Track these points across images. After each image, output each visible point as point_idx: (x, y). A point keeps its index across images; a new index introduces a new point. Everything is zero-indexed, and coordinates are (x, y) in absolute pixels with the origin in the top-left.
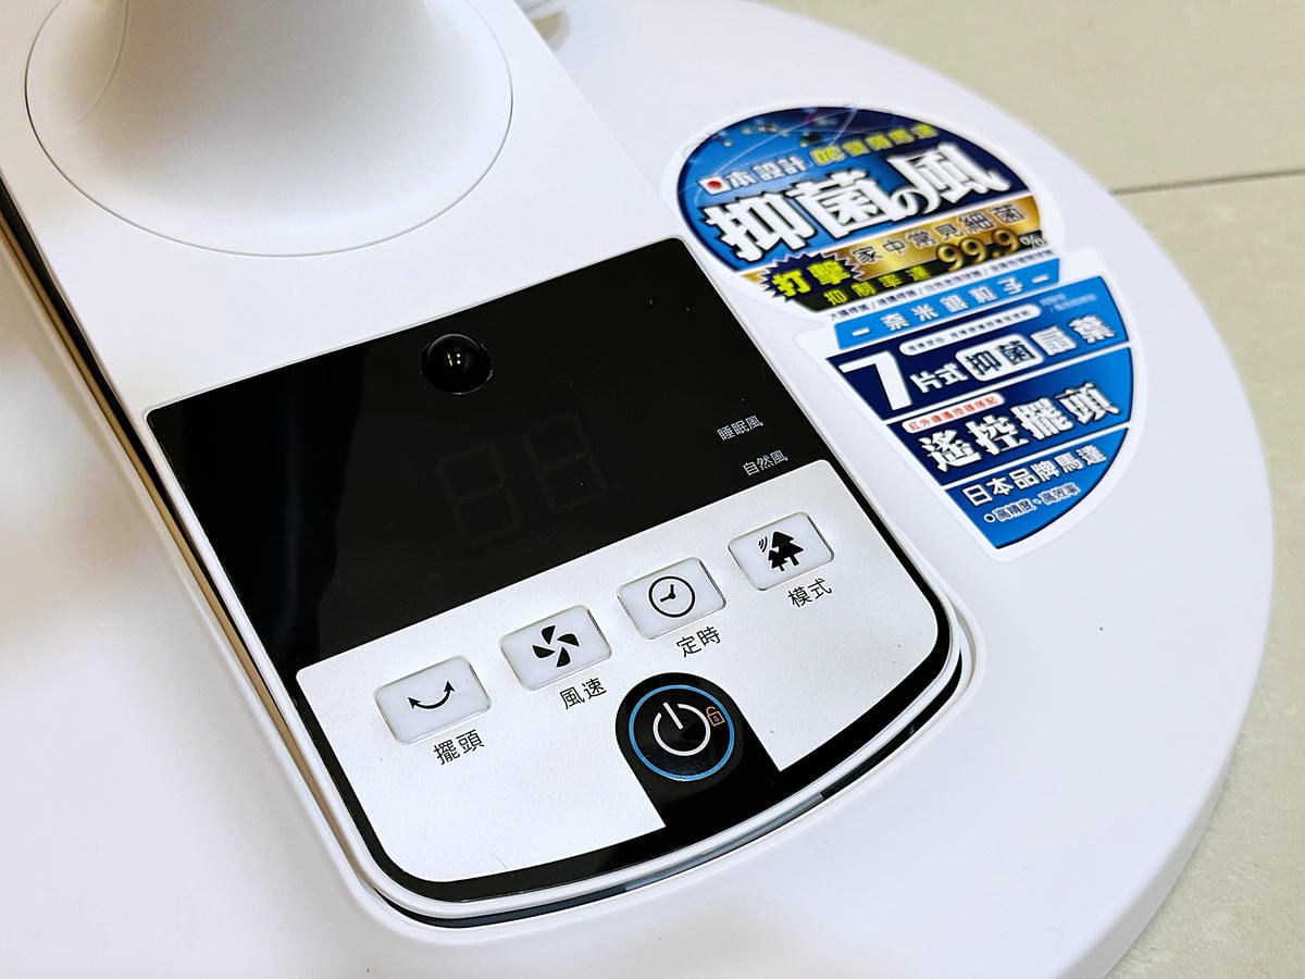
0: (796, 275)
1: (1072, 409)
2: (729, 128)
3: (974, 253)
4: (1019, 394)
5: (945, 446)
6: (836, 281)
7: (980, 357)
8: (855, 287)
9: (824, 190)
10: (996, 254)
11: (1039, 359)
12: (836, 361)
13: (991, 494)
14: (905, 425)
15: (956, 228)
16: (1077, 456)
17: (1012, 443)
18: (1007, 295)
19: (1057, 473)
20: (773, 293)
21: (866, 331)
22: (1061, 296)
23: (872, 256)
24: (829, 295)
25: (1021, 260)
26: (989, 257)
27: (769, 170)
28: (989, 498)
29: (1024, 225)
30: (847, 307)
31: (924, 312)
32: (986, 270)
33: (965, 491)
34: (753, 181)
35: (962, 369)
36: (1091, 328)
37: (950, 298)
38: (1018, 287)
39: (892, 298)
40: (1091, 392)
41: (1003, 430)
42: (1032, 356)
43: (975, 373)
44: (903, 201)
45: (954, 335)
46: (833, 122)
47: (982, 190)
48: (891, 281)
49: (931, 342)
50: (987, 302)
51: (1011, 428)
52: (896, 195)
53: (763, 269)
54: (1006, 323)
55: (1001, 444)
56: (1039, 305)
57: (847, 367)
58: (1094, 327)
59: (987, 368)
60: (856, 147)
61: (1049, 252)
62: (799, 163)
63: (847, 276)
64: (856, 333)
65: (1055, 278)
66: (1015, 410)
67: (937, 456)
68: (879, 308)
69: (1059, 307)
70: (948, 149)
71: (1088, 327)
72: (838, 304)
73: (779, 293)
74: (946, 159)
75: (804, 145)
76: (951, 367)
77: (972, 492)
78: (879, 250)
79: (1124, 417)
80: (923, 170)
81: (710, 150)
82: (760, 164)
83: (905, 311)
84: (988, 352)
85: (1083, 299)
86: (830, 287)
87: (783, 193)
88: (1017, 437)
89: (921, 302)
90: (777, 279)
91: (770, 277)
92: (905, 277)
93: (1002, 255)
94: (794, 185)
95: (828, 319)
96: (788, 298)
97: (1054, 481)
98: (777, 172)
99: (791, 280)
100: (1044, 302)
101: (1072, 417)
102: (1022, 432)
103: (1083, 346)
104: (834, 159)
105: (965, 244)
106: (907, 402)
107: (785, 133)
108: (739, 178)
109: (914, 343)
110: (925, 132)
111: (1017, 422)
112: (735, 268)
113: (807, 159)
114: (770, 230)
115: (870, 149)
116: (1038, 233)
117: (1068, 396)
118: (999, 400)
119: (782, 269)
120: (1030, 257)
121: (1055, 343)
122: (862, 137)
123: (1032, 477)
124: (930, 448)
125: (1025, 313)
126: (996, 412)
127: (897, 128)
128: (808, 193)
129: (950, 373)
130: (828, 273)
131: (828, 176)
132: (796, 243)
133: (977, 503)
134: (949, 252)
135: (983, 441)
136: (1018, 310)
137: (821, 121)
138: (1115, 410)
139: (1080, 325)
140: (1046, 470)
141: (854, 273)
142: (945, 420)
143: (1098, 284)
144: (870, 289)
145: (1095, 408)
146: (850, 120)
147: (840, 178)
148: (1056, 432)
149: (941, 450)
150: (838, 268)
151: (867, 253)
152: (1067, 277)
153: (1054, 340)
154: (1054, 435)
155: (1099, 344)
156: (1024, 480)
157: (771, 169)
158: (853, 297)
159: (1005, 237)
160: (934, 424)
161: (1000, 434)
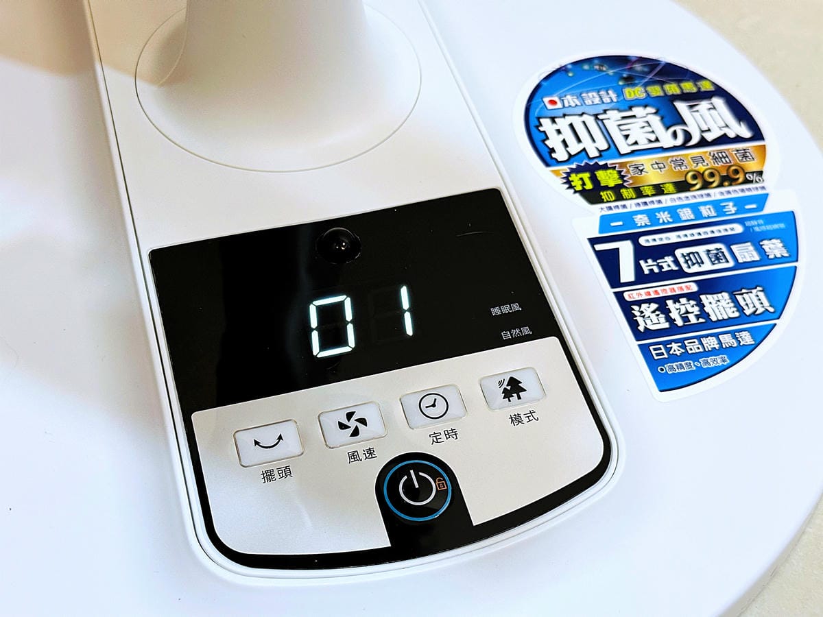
0: (586, 176)
1: (742, 303)
2: (575, 63)
3: (711, 180)
4: (709, 286)
5: (647, 314)
6: (612, 184)
7: (691, 255)
8: (623, 191)
9: (624, 118)
10: (726, 184)
11: (731, 264)
12: (593, 241)
13: (668, 352)
14: (626, 295)
15: (704, 160)
16: (735, 337)
17: (693, 320)
18: (724, 214)
19: (717, 346)
20: (567, 186)
21: (621, 223)
22: (761, 222)
23: (642, 171)
24: (604, 194)
25: (743, 190)
26: (721, 185)
27: (592, 97)
28: (666, 356)
29: (752, 166)
30: (612, 205)
31: (664, 216)
32: (716, 194)
33: (651, 348)
34: (579, 104)
35: (676, 262)
36: (774, 248)
37: (684, 210)
38: (733, 210)
39: (645, 203)
40: (760, 294)
41: (690, 310)
42: (727, 261)
43: (684, 266)
44: (675, 135)
45: (679, 236)
46: (646, 69)
47: (732, 135)
48: (649, 191)
49: (661, 239)
50: (709, 217)
51: (696, 310)
52: (672, 129)
54: (717, 234)
55: (686, 319)
56: (744, 225)
57: (599, 247)
58: (776, 248)
59: (694, 264)
60: (656, 91)
61: (763, 188)
62: (612, 94)
63: (620, 182)
64: (613, 224)
65: (761, 208)
66: (703, 297)
67: (640, 320)
68: (635, 209)
69: (757, 229)
70: (718, 102)
71: (772, 246)
72: (608, 202)
73: (571, 187)
74: (714, 108)
75: (621, 83)
76: (669, 259)
77: (655, 350)
78: (647, 167)
79: (776, 315)
80: (696, 114)
81: (558, 77)
82: (587, 92)
83: (651, 214)
84: (697, 253)
85: (776, 226)
86: (606, 188)
87: (596, 116)
88: (698, 317)
89: (664, 209)
90: (573, 177)
91: (569, 174)
92: (659, 190)
93: (730, 185)
94: (605, 111)
95: (598, 210)
96: (576, 192)
97: (714, 352)
98: (597, 100)
99: (581, 179)
100: (748, 224)
101: (740, 309)
102: (703, 314)
103: (765, 259)
104: (638, 96)
105: (707, 173)
106: (632, 279)
107: (611, 72)
108: (570, 100)
109: (650, 237)
110: (706, 86)
111: (701, 306)
112: (547, 165)
113: (620, 93)
114: (579, 141)
115: (665, 93)
116: (760, 173)
117: (742, 294)
118: (694, 288)
119: (578, 170)
120: (749, 189)
121: (746, 254)
122: (662, 83)
123: (700, 346)
124: (637, 313)
125: (732, 229)
126: (689, 296)
127: (688, 80)
128: (613, 119)
129: (667, 263)
130: (608, 178)
131: (630, 108)
132: (593, 153)
133: (656, 358)
134: (694, 177)
135: (674, 315)
136: (728, 226)
137: (638, 67)
138: (771, 310)
139: (767, 245)
140: (711, 343)
141: (625, 181)
142: (653, 296)
143: (790, 217)
144: (632, 193)
145: (758, 306)
146: (658, 69)
147: (638, 111)
148: (726, 317)
149: (643, 317)
150: (616, 176)
151: (639, 169)
152: (770, 208)
153: (745, 252)
154: (724, 319)
155: (776, 260)
156: (694, 347)
157: (593, 97)
158: (620, 197)
159: (736, 172)
160: (645, 297)
161: (687, 312)
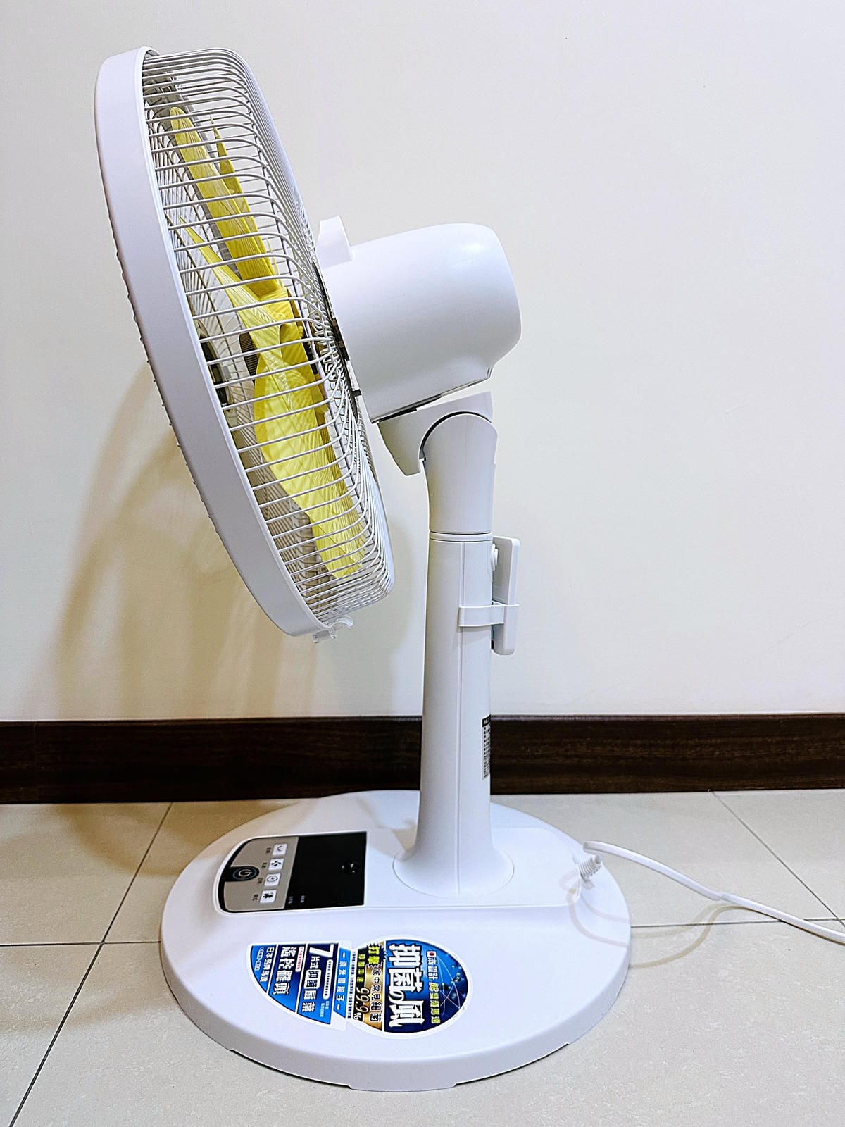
1: (283, 984)
4: (296, 976)
5: (290, 951)
11: (305, 987)
16: (266, 976)
17: (280, 965)
18: (337, 995)
19: (264, 969)
20: (374, 945)
21: (344, 957)
25: (350, 1007)
28: (267, 951)
30: (356, 957)
32: (351, 996)
35: (315, 969)
37: (345, 981)
42: (307, 986)
44: (398, 993)
50: (336, 989)
51: (286, 967)
53: (384, 947)
54: (325, 987)
55: (282, 963)
57: (332, 946)
58: (308, 1008)
66: (291, 972)
67: (288, 948)
71: (310, 1006)
73: (371, 946)
77: (272, 949)
78: (377, 976)
79: (271, 994)
84: (317, 977)
85: (322, 1013)
86: (367, 958)
88: (282, 967)
90: (378, 948)
91: (381, 947)
93: (355, 1003)
96: (368, 947)
97: (263, 967)
99: (376, 951)
100: (327, 1004)
101: (280, 982)
102: (282, 969)
111: (288, 969)
112: (388, 941)
114: (400, 956)
118: (297, 970)
119: (382, 951)
120: (349, 1010)
124: (291, 949)
125: (326, 994)
129: (315, 966)
132: (391, 959)
135: (286, 960)
138: (274, 993)
140: (267, 967)
141: (370, 965)
142: (299, 956)
145: (278, 989)
148: (278, 976)
150: (374, 963)
151: (377, 973)
152: (334, 1014)
153: (310, 995)
156: (267, 961)
159: (364, 1010)
160: (299, 953)
161: (286, 964)
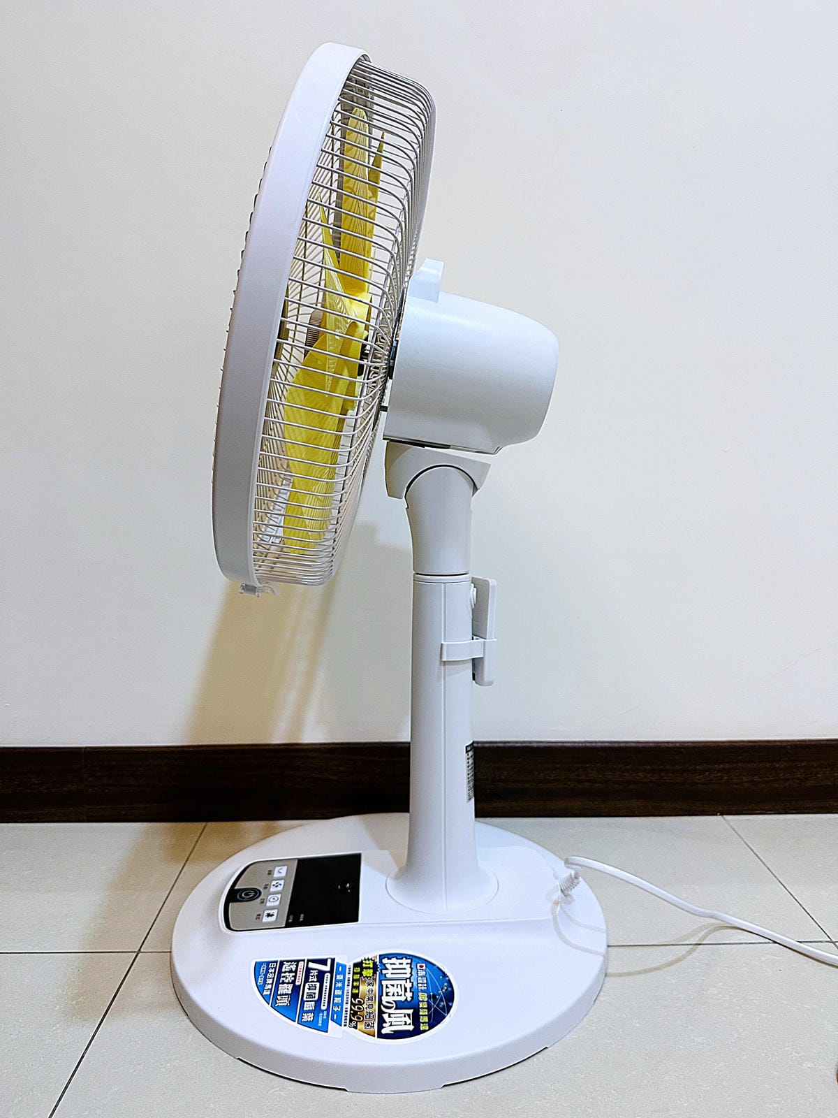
3: (356, 1007)
4: (296, 989)
12: (333, 960)
16: (268, 989)
17: (282, 979)
19: (267, 983)
20: (368, 958)
22: (325, 1017)
23: (369, 985)
26: (351, 1009)
28: (270, 967)
33: (275, 964)
36: (308, 1017)
38: (335, 1009)
41: (287, 980)
50: (334, 999)
53: (377, 960)
54: (323, 999)
55: (284, 977)
57: (330, 960)
65: (333, 1020)
66: (292, 985)
69: (321, 1014)
73: (365, 960)
78: (371, 987)
79: (273, 1006)
85: (320, 1022)
88: (283, 981)
93: (350, 1013)
111: (288, 983)
117: (288, 998)
118: (297, 983)
119: (376, 964)
121: (308, 1006)
126: (294, 982)
132: (384, 971)
133: (270, 964)
134: (360, 1002)
135: (287, 974)
138: (276, 1005)
140: (270, 981)
142: (299, 971)
143: (324, 1030)
145: (280, 1001)
148: (279, 989)
149: (290, 965)
150: (368, 976)
152: (331, 1023)
156: (270, 976)
160: (299, 967)
